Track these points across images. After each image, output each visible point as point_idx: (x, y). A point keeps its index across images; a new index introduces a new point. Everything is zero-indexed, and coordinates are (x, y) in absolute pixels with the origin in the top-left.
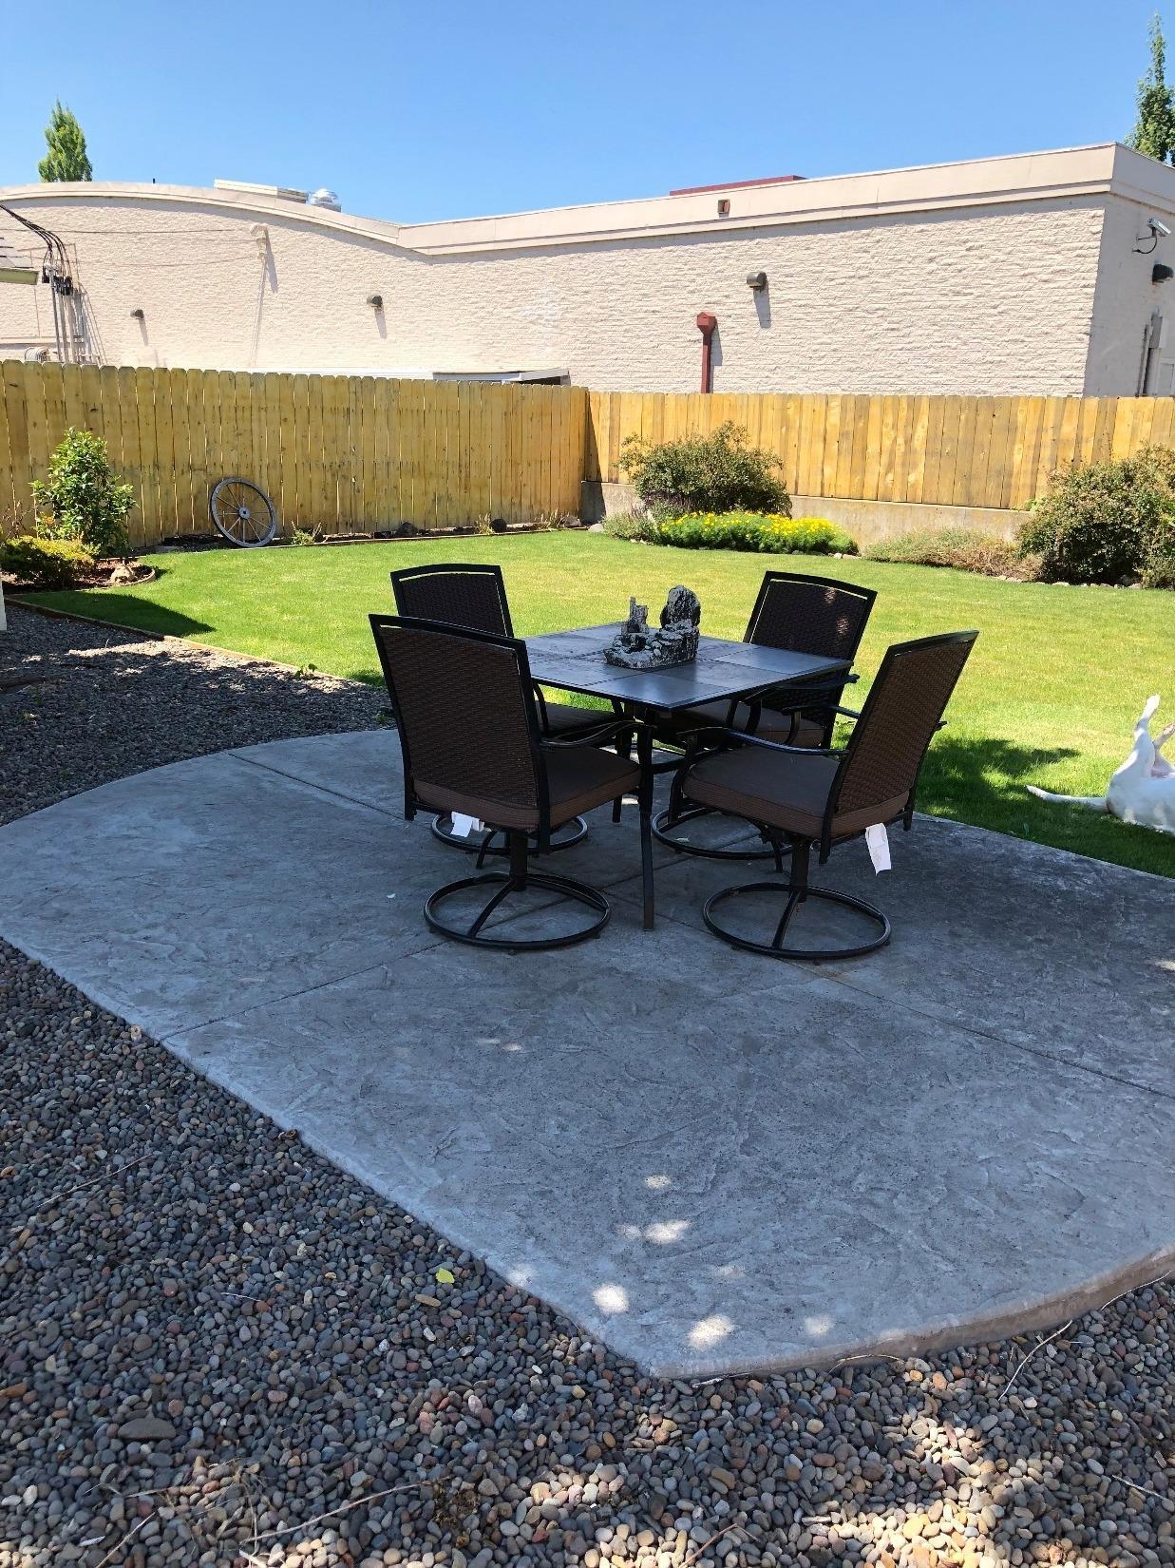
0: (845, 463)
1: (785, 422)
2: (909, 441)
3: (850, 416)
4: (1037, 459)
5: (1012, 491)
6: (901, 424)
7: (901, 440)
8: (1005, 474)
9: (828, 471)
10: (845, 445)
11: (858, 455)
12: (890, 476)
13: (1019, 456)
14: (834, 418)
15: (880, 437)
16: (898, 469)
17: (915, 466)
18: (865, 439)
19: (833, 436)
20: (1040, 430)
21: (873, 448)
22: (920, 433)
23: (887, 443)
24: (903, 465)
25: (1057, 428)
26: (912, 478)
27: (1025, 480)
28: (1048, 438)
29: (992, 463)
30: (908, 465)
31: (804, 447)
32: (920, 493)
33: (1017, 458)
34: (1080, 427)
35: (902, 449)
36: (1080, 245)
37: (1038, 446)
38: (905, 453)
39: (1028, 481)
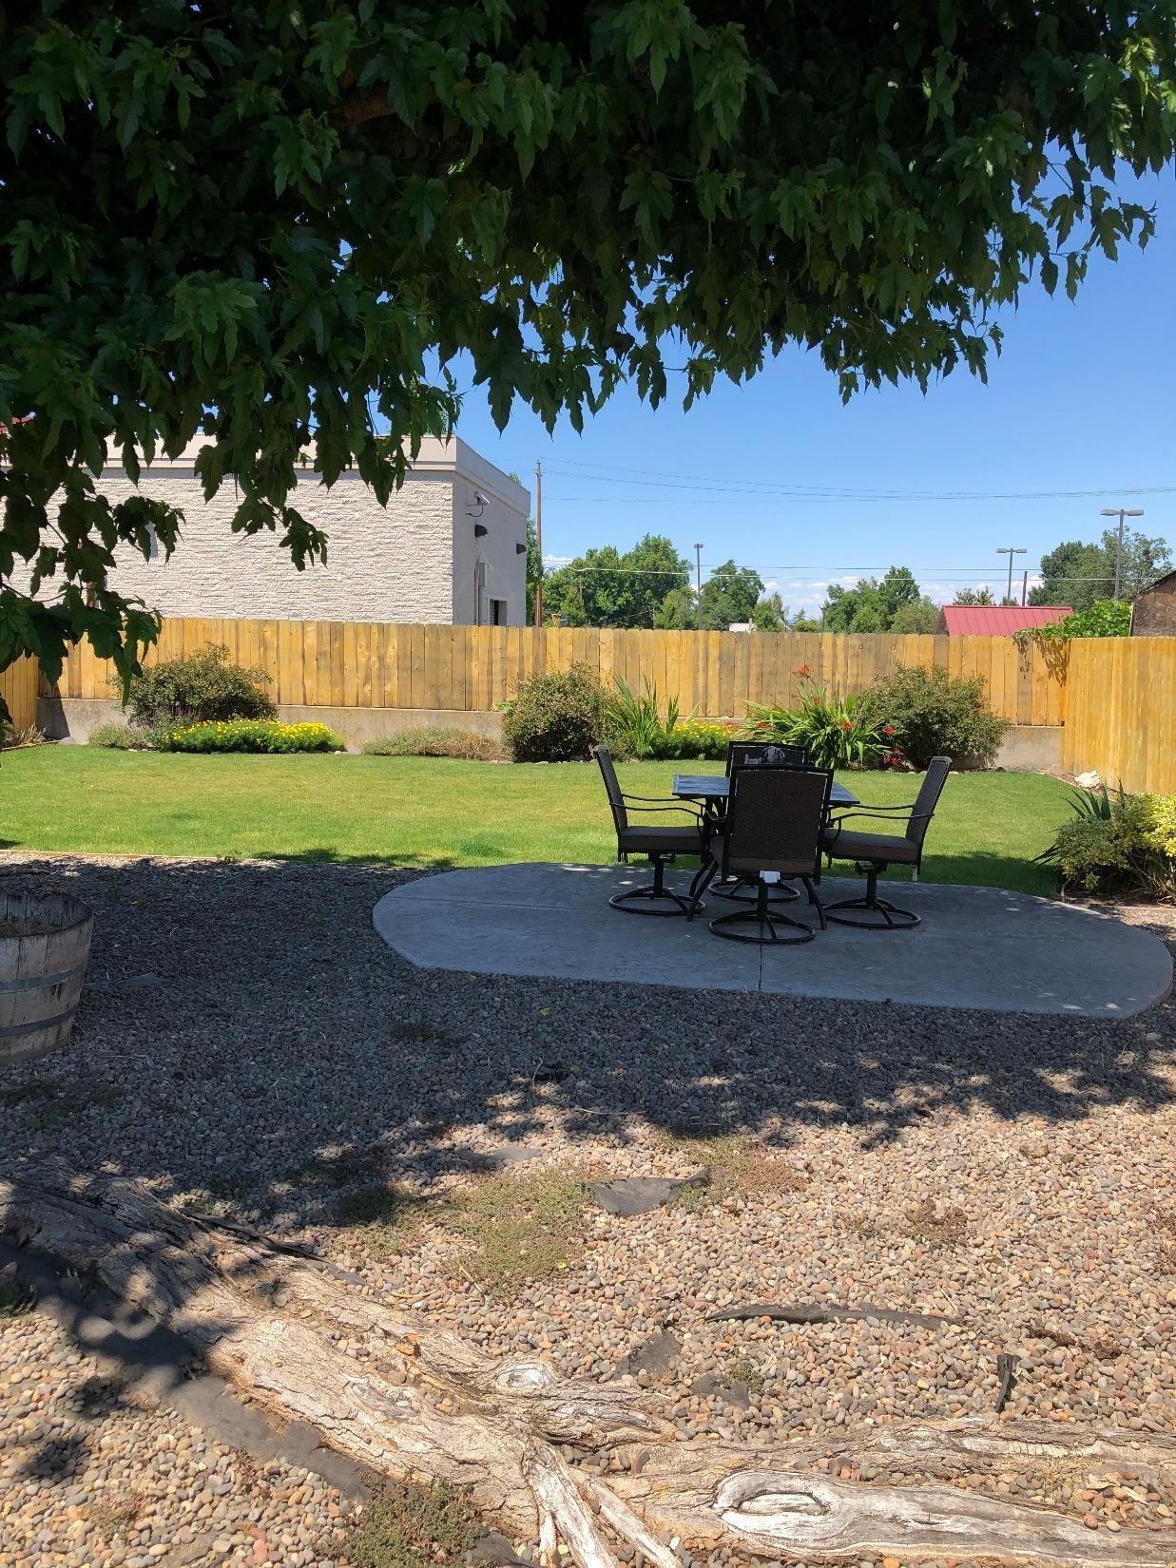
0: (325, 677)
1: (263, 643)
2: (381, 659)
3: (326, 638)
4: (490, 673)
5: (474, 697)
6: (374, 646)
7: (374, 659)
8: (466, 684)
9: (308, 683)
10: (323, 663)
11: (336, 672)
12: (368, 687)
13: (476, 670)
14: (311, 639)
15: (357, 656)
16: (375, 681)
17: (390, 678)
18: (341, 657)
19: (311, 655)
20: (490, 651)
21: (349, 663)
22: (392, 652)
23: (363, 660)
24: (379, 678)
25: (504, 649)
26: (388, 688)
27: (484, 688)
28: (497, 656)
29: (455, 676)
30: (383, 679)
31: (284, 664)
32: (395, 699)
33: (475, 672)
34: (521, 649)
35: (377, 666)
36: (436, 507)
37: (491, 663)
38: (380, 669)
39: (486, 689)
